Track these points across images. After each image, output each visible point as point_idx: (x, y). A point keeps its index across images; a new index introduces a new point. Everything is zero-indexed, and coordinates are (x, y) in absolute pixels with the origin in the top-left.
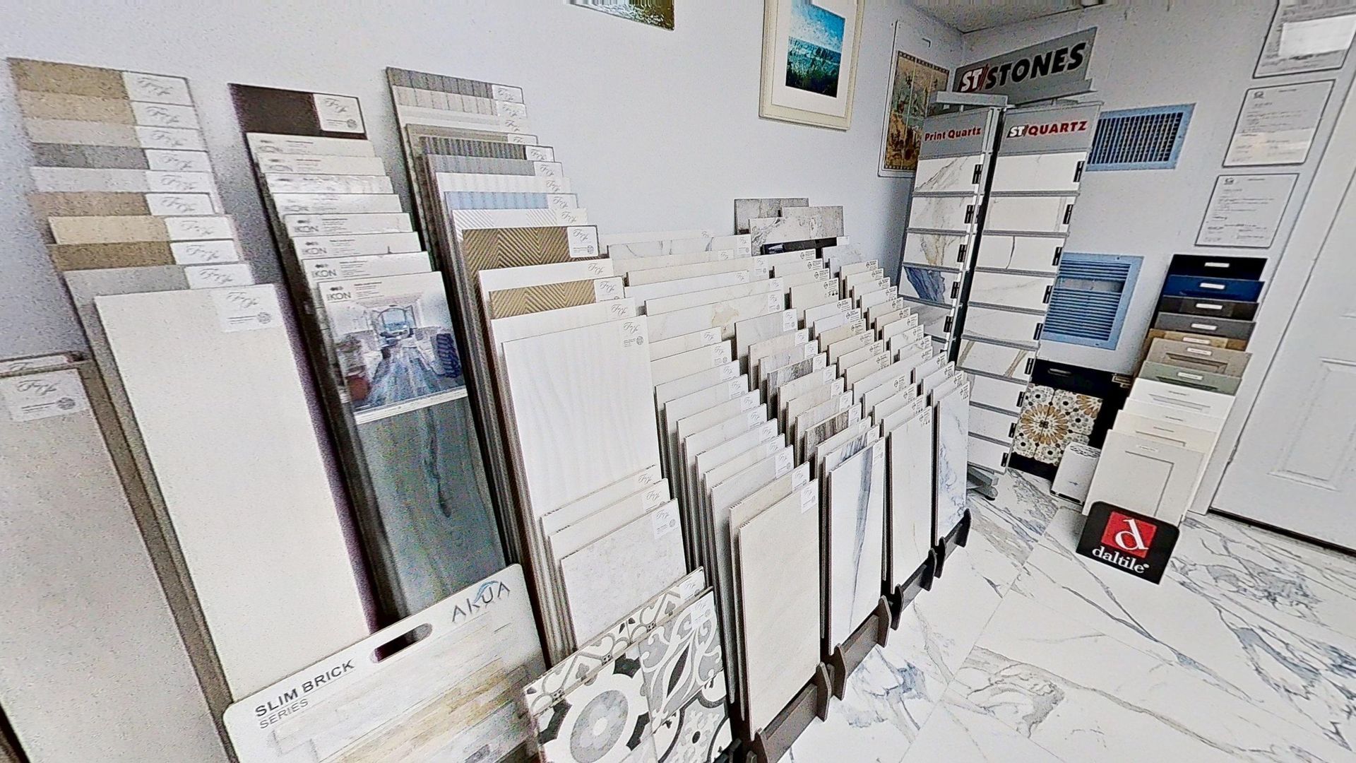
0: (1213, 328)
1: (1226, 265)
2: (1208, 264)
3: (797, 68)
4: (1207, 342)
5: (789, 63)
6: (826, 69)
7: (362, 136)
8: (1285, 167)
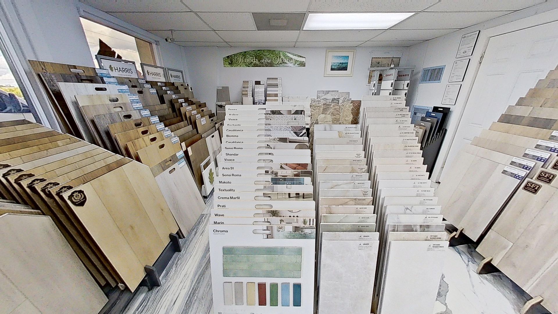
0: (424, 124)
1: (442, 109)
2: (439, 109)
3: (333, 67)
4: (419, 127)
5: (331, 67)
6: (344, 65)
7: (264, 85)
8: (457, 82)
